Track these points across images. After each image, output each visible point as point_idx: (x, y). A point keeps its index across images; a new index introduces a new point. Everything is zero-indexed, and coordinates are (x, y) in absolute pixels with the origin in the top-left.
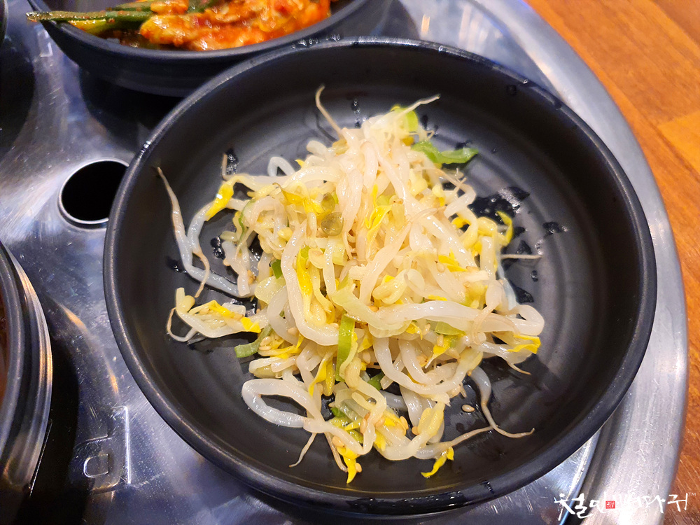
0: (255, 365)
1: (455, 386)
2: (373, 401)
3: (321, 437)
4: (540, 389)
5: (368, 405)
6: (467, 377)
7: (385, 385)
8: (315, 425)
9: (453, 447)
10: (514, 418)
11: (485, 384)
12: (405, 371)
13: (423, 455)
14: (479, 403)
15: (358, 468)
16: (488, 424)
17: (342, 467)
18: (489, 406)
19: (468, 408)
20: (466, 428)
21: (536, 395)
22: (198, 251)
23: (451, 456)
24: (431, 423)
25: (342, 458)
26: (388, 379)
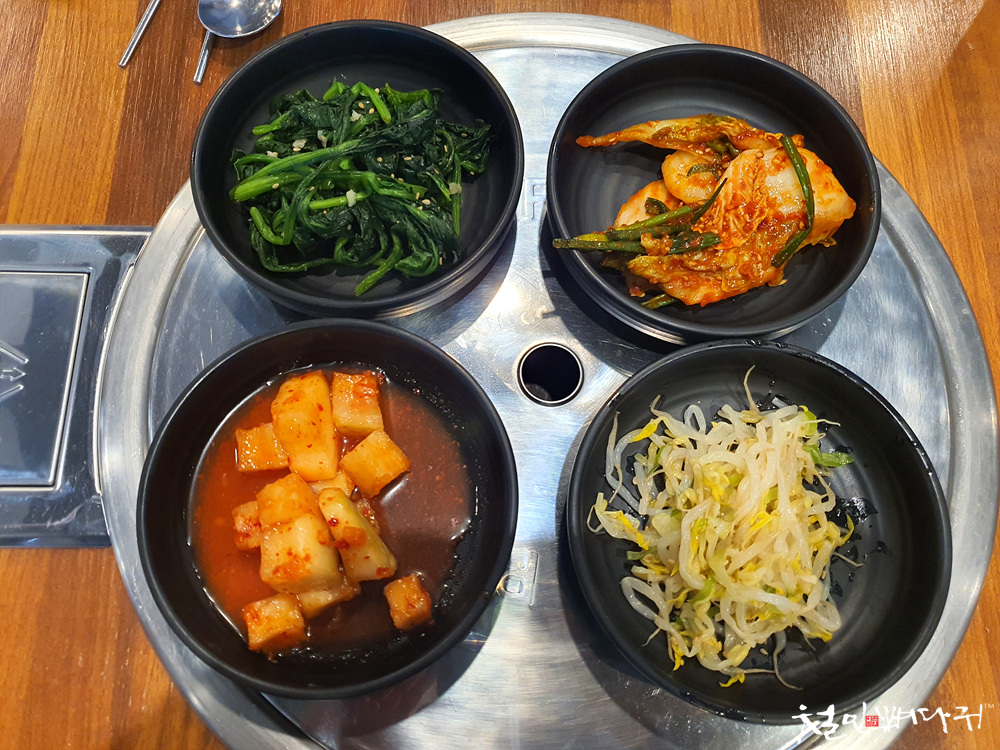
0: (637, 570)
1: (763, 638)
2: (706, 627)
3: (664, 633)
4: (818, 660)
5: (701, 627)
6: (773, 635)
7: (717, 620)
8: (663, 623)
9: (746, 674)
10: (792, 672)
11: (782, 643)
12: (734, 616)
13: (726, 671)
14: (773, 651)
15: (682, 662)
16: (773, 669)
17: (671, 657)
18: (778, 656)
19: (764, 652)
20: (758, 664)
21: (813, 664)
22: (618, 466)
23: (742, 680)
24: (739, 655)
25: (673, 652)
26: (720, 616)
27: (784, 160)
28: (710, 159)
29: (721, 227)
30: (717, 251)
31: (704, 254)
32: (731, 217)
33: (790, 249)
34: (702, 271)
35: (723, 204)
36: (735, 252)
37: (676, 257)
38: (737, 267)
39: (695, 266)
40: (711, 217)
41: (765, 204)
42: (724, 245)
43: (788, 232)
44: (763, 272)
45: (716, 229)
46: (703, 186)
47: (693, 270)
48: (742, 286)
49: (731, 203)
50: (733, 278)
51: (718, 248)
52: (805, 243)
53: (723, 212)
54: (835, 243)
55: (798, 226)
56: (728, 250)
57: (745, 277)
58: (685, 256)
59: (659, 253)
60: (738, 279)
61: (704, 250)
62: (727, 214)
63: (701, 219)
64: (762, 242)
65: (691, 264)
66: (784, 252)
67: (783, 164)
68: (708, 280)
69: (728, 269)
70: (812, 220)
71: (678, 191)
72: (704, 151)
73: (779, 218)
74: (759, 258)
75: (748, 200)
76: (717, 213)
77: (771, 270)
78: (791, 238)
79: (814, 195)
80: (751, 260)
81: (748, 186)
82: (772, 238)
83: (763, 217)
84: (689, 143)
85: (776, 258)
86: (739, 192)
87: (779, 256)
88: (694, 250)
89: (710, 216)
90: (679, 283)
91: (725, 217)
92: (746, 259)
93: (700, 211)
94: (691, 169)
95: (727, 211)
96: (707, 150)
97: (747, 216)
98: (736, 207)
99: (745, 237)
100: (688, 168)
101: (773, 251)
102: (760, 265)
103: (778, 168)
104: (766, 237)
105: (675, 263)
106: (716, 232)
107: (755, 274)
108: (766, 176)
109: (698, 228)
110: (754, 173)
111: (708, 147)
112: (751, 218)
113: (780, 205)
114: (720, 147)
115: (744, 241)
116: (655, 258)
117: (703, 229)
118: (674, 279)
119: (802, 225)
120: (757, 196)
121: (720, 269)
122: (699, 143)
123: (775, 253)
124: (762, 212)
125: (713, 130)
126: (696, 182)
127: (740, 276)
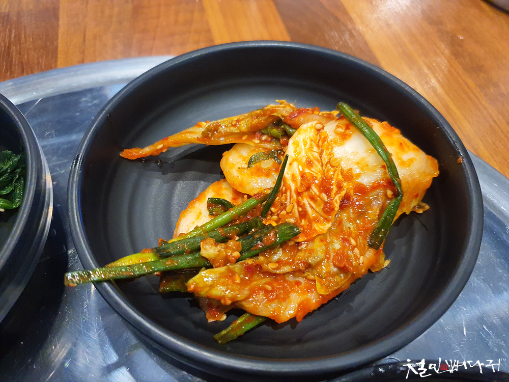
27: (347, 128)
28: (268, 146)
29: (297, 215)
30: (299, 244)
31: (284, 250)
32: (306, 201)
33: (385, 223)
34: (289, 273)
35: (293, 188)
36: (322, 241)
37: (250, 262)
38: (328, 259)
39: (278, 268)
40: (283, 206)
41: (340, 177)
42: (306, 235)
43: (377, 204)
44: (363, 258)
45: (291, 217)
46: (268, 175)
47: (275, 274)
48: (341, 281)
49: (302, 185)
50: (329, 273)
51: (301, 239)
52: (399, 213)
53: (295, 196)
54: (427, 207)
55: (386, 195)
56: (312, 240)
57: (343, 270)
58: (261, 258)
59: (226, 261)
60: (333, 275)
61: (283, 245)
62: (300, 198)
63: (273, 209)
64: (350, 221)
65: (271, 267)
66: (379, 229)
67: (348, 132)
68: (298, 283)
69: (319, 263)
70: (400, 184)
71: (241, 185)
72: (260, 139)
73: (362, 190)
74: (353, 242)
75: (319, 176)
76: (289, 199)
77: (370, 253)
78: (382, 210)
79: (392, 157)
80: (344, 247)
81: (316, 162)
82: (360, 215)
83: (343, 193)
84: (242, 134)
85: (372, 237)
86: (307, 171)
87: (375, 234)
88: (271, 248)
89: (282, 204)
90: (261, 296)
91: (298, 203)
92: (337, 246)
93: (268, 201)
94: (251, 159)
95: (299, 194)
96: (264, 138)
97: (324, 196)
98: (308, 188)
99: (328, 220)
100: (247, 160)
101: (366, 230)
102: (357, 251)
103: (344, 137)
104: (352, 216)
105: (251, 270)
106: (292, 221)
107: (354, 263)
108: (332, 148)
109: (272, 221)
110: (318, 146)
111: (263, 134)
112: (329, 196)
113: (359, 175)
114: (275, 131)
115: (328, 225)
116: (222, 269)
117: (277, 221)
118: (253, 292)
119: (389, 193)
120: (328, 171)
121: (309, 266)
122: (254, 132)
123: (370, 232)
124: (340, 188)
125: (264, 115)
126: (259, 172)
127: (335, 270)
